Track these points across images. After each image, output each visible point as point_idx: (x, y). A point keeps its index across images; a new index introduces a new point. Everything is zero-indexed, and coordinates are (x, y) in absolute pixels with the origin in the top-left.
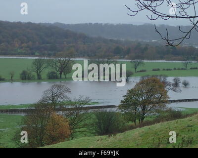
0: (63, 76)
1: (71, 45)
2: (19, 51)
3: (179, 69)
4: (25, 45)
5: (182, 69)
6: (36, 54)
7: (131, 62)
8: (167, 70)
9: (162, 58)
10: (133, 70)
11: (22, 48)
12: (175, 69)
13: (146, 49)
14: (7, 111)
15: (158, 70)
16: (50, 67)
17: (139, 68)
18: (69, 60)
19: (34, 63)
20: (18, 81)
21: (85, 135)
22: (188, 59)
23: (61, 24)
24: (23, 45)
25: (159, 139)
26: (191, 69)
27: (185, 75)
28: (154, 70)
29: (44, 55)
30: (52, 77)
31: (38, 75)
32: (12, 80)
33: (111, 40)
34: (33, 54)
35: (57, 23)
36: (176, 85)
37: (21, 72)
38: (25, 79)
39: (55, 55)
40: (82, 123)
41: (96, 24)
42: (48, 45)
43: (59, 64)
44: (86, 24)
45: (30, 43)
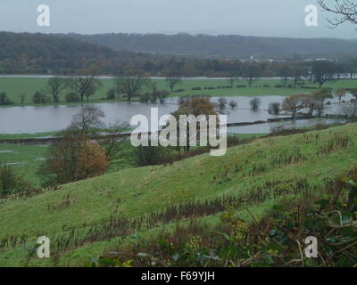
0: (85, 98)
1: (91, 60)
2: (28, 68)
3: (223, 87)
4: (34, 61)
5: (228, 87)
6: (49, 71)
7: (166, 80)
8: (210, 88)
9: (201, 75)
10: (169, 90)
11: (31, 64)
12: (219, 87)
13: (183, 63)
14: (21, 141)
15: (199, 89)
16: (69, 88)
17: (176, 87)
18: (92, 79)
19: (50, 83)
20: (30, 104)
21: (124, 167)
22: (233, 75)
23: (78, 35)
24: (31, 61)
25: (225, 167)
26: (238, 87)
27: (232, 95)
28: (194, 89)
29: (58, 73)
30: (72, 100)
31: (55, 97)
32: (22, 104)
33: (140, 54)
34: (45, 72)
35: (72, 34)
36: (222, 106)
37: (34, 94)
38: (39, 102)
39: (73, 73)
40: (120, 153)
41: (120, 35)
42: (62, 60)
43: (79, 84)
44: (108, 34)
45: (41, 58)
